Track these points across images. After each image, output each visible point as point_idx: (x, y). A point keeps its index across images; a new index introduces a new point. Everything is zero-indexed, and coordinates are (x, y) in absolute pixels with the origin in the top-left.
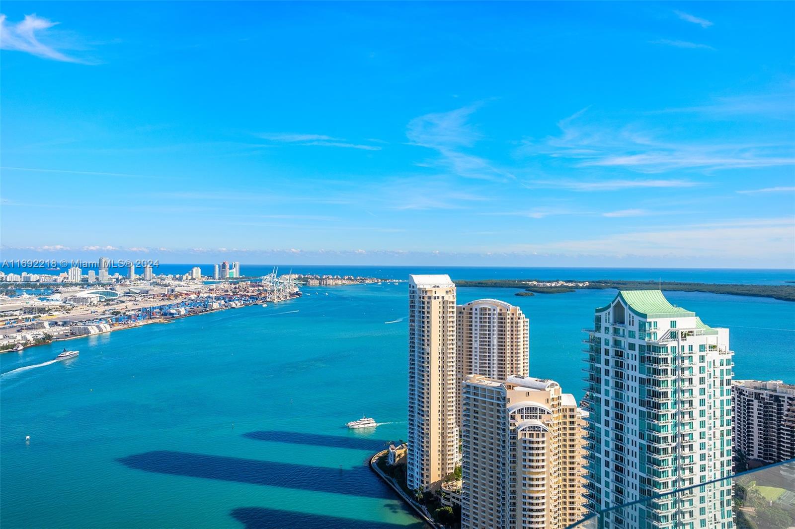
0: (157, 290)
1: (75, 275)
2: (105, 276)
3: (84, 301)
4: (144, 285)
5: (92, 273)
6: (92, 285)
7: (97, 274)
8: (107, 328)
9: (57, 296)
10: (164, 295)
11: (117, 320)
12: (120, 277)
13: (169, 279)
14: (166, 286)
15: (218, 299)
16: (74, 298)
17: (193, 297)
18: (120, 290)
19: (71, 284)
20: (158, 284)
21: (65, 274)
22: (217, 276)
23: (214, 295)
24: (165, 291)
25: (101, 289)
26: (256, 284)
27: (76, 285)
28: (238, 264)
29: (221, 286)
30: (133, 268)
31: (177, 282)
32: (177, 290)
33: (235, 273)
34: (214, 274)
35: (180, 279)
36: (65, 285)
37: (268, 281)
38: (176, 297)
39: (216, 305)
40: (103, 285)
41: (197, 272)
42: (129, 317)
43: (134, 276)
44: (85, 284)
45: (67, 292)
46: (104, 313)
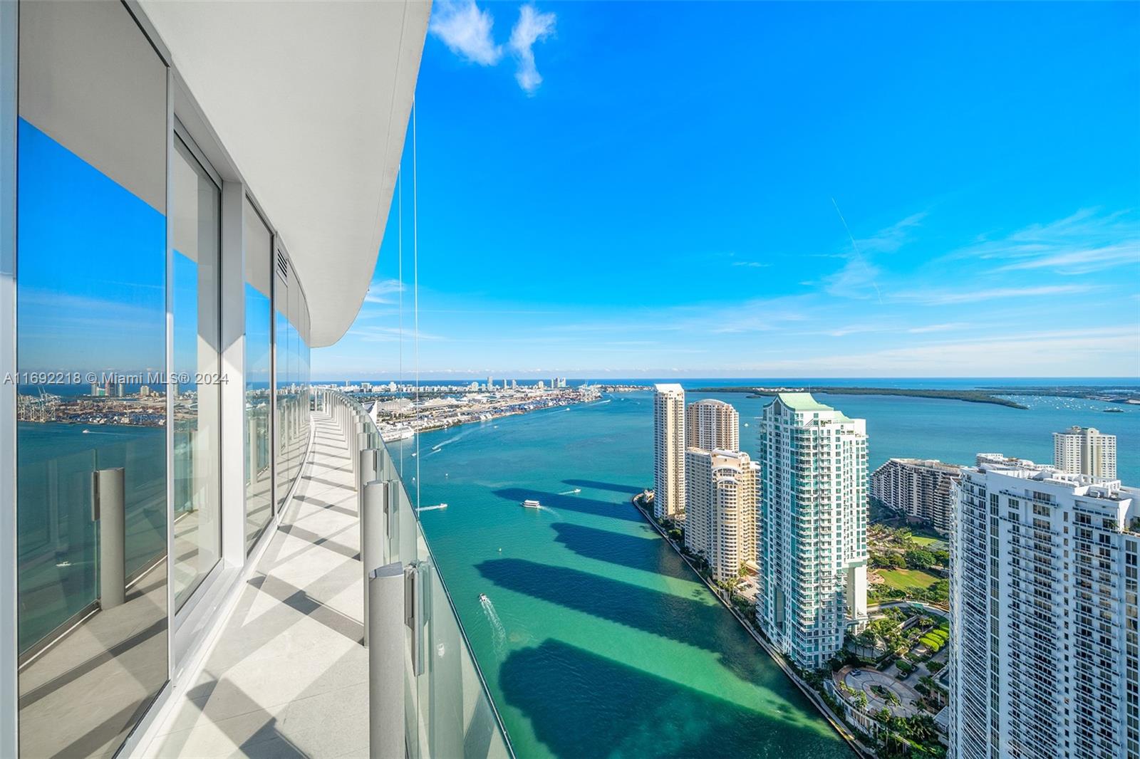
0: (519, 395)
1: (475, 387)
2: (491, 387)
3: (479, 401)
4: (511, 392)
5: (484, 385)
6: (483, 392)
7: (486, 386)
8: (490, 417)
9: (465, 399)
10: (522, 398)
11: (495, 412)
12: (499, 388)
13: (525, 389)
14: (523, 392)
15: (552, 400)
16: (474, 400)
17: (538, 399)
18: (498, 395)
19: (473, 392)
20: (519, 391)
21: (470, 386)
22: (553, 387)
23: (549, 398)
24: (523, 395)
25: (488, 394)
26: (576, 391)
27: (476, 392)
28: (565, 379)
29: (555, 392)
30: (505, 382)
31: (530, 390)
32: (529, 395)
33: (563, 384)
34: (551, 384)
35: (532, 388)
36: (470, 392)
37: (582, 389)
38: (529, 399)
39: (550, 404)
40: (489, 392)
41: (541, 384)
42: (502, 410)
43: (506, 387)
44: (480, 391)
45: (470, 396)
46: (489, 408)
